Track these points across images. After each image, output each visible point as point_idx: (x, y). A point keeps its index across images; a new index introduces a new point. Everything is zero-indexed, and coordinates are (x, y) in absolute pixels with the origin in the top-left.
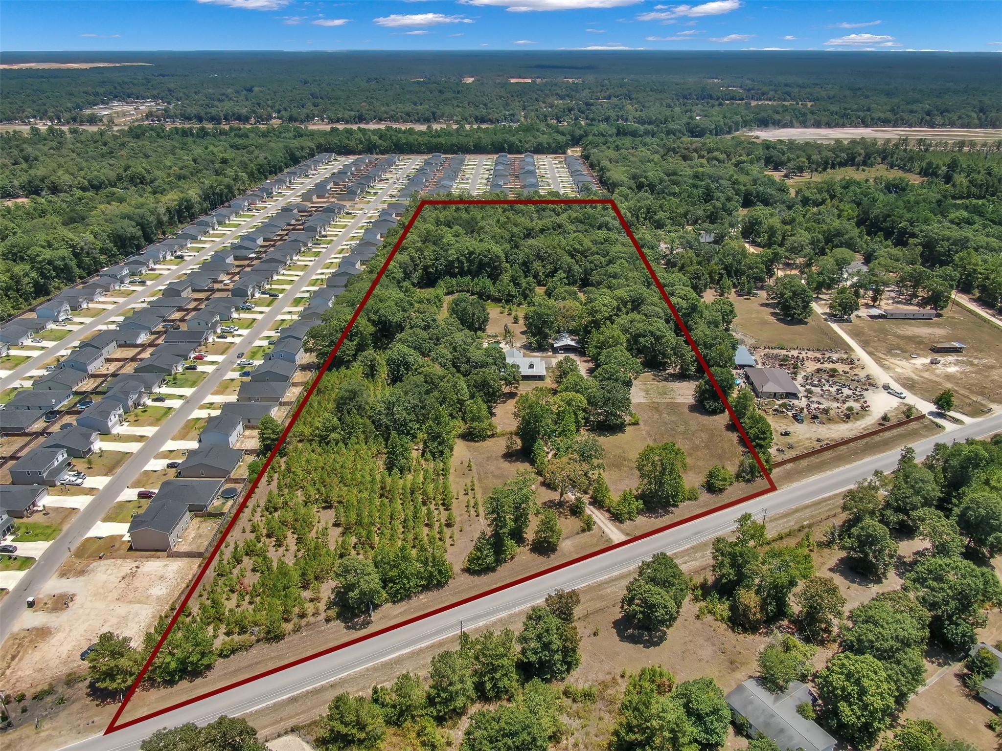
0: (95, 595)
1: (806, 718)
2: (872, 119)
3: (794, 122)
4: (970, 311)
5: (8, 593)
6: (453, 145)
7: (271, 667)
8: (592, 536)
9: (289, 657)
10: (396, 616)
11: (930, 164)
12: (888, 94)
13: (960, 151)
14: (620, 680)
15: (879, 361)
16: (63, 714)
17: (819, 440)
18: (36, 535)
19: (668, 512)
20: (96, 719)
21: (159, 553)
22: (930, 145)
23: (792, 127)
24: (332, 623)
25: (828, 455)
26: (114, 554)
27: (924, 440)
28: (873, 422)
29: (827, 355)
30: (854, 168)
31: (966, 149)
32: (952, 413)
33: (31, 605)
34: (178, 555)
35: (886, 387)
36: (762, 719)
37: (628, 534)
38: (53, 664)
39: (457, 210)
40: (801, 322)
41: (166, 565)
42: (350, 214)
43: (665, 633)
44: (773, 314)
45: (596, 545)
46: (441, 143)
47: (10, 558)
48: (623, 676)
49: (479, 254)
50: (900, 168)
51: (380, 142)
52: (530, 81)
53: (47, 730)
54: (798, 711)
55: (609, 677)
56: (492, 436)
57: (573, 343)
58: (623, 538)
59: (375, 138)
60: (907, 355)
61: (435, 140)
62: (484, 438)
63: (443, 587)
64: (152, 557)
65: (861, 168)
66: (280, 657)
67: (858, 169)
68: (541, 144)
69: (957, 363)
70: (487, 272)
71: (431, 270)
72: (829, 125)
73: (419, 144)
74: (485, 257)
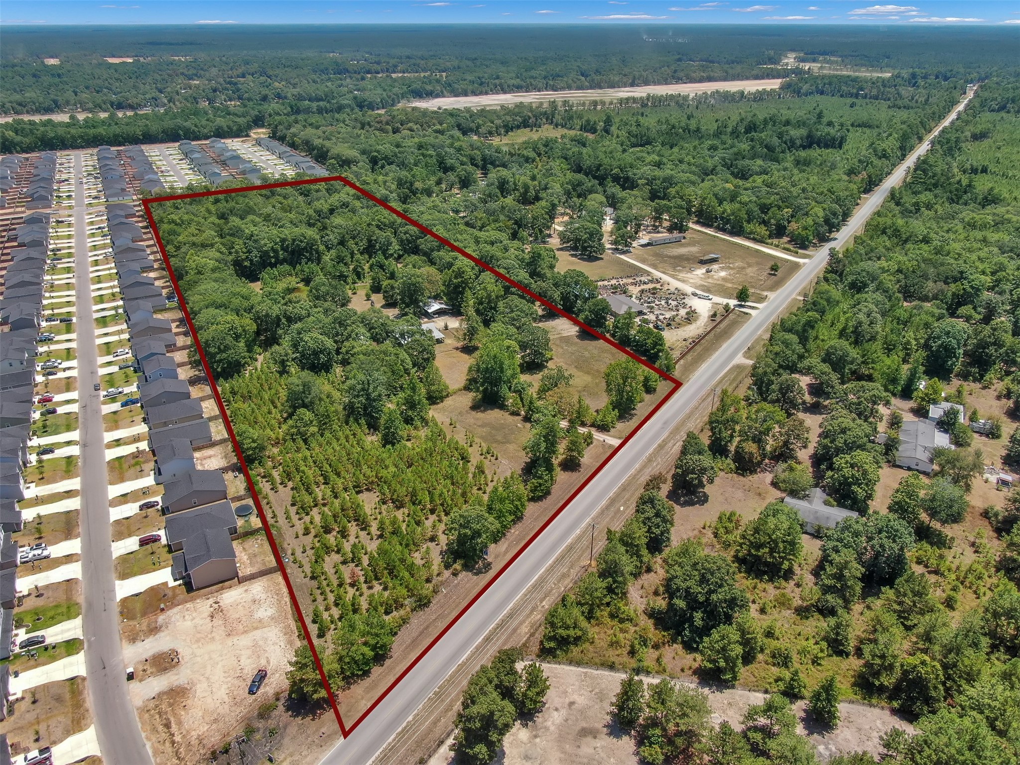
0: (198, 641)
1: (833, 506)
2: (509, 86)
3: (445, 92)
4: (699, 231)
5: (84, 679)
6: (116, 136)
7: (442, 626)
8: (596, 446)
9: (449, 614)
10: (506, 552)
11: (588, 121)
12: (502, 63)
13: (595, 109)
14: (704, 531)
15: (673, 276)
16: (286, 741)
17: (685, 340)
18: (52, 618)
19: (633, 415)
20: (323, 730)
21: (227, 584)
22: (572, 106)
23: (444, 96)
24: (460, 576)
25: (698, 348)
26: (176, 602)
27: (746, 325)
28: (706, 320)
29: (638, 279)
30: (528, 129)
31: (599, 107)
32: (747, 304)
33: (131, 677)
34: (252, 577)
35: (695, 294)
36: (812, 517)
37: (620, 438)
38: (224, 710)
39: (217, 201)
40: (597, 259)
41: (246, 591)
42: (62, 222)
43: (704, 493)
44: (572, 255)
45: (605, 452)
46: (101, 135)
47: (46, 648)
48: (704, 528)
49: (294, 240)
50: (563, 127)
51: (18, 139)
52: (130, 60)
53: (285, 759)
54: (825, 504)
55: (696, 532)
56: (447, 396)
57: (443, 306)
58: (619, 442)
59: (10, 134)
60: (687, 269)
61: (92, 131)
62: (442, 399)
63: (522, 518)
64: (222, 589)
65: (535, 129)
66: (441, 617)
67: (532, 130)
68: (220, 128)
69: (722, 269)
70: (306, 258)
71: (246, 264)
72: (474, 93)
73: (73, 137)
74: (301, 242)
